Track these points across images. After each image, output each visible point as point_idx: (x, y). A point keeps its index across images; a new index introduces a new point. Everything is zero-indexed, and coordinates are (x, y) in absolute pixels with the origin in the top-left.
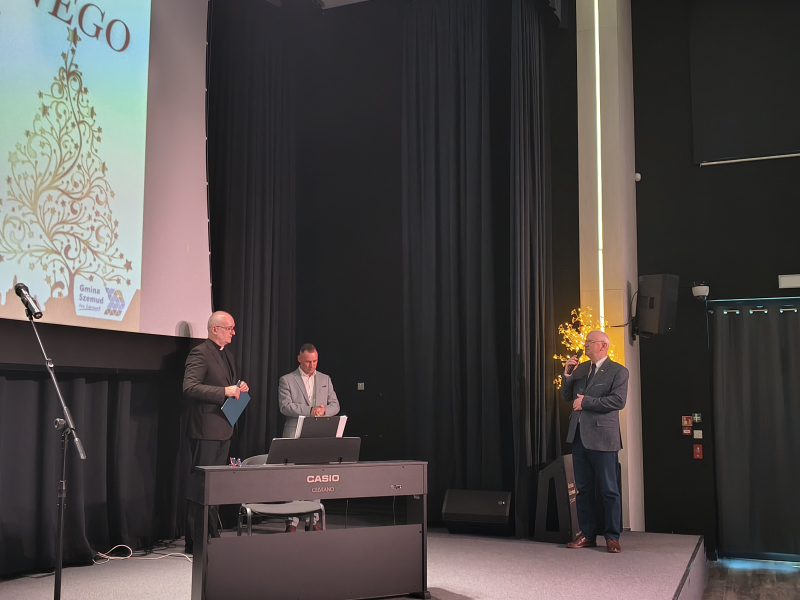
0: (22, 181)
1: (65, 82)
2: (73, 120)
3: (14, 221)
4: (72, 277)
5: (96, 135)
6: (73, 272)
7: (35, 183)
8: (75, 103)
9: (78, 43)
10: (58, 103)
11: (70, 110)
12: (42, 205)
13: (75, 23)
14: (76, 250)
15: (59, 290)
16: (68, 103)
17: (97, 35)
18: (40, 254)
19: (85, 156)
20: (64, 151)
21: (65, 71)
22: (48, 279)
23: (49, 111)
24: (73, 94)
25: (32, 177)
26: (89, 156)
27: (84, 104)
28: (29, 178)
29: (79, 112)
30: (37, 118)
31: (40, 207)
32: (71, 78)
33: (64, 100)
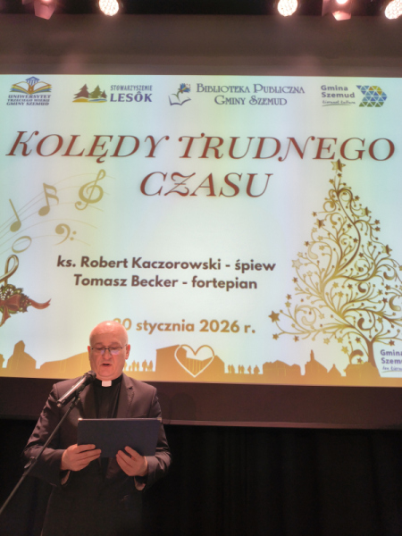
0: (307, 279)
1: (336, 198)
2: (348, 222)
3: (304, 309)
4: (370, 345)
5: (374, 227)
6: (370, 340)
7: (320, 277)
8: (348, 211)
9: (343, 168)
10: (332, 215)
11: (345, 215)
12: (329, 292)
13: (338, 156)
14: (370, 321)
15: (358, 357)
16: (342, 212)
17: (360, 156)
18: (333, 330)
19: (366, 246)
20: (344, 247)
21: (334, 191)
22: (345, 350)
23: (325, 222)
24: (344, 204)
25: (316, 273)
26: (370, 244)
27: (358, 207)
28: (314, 275)
29: (353, 215)
30: (314, 230)
31: (327, 294)
32: (341, 193)
33: (337, 211)
